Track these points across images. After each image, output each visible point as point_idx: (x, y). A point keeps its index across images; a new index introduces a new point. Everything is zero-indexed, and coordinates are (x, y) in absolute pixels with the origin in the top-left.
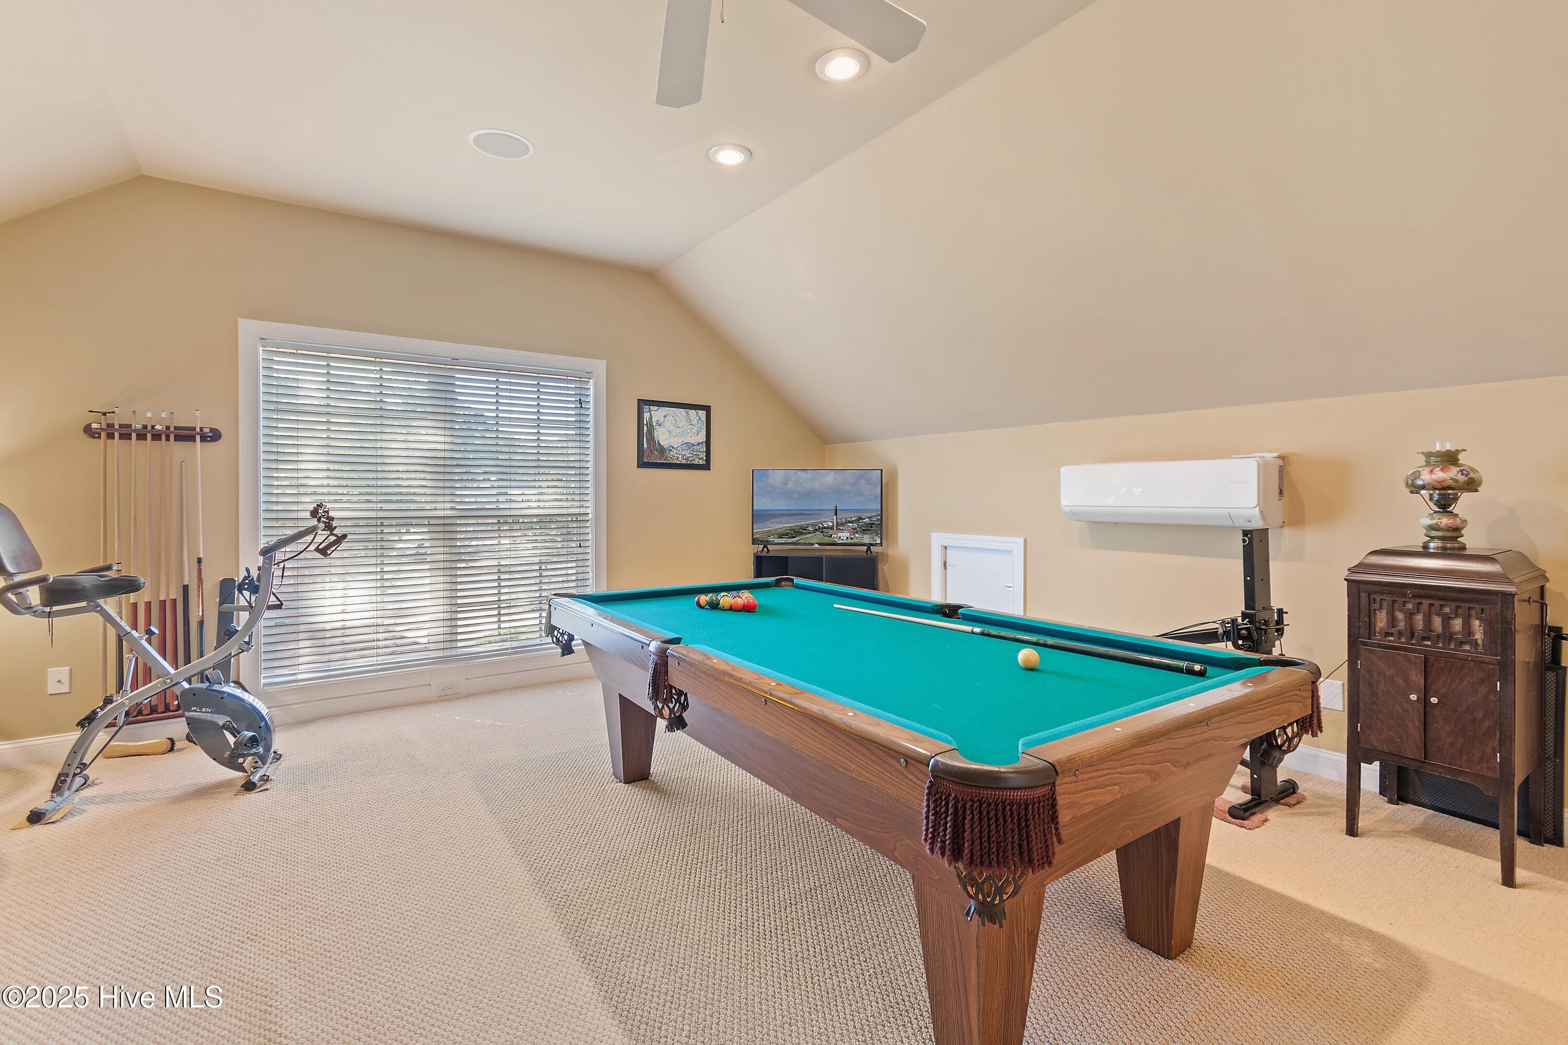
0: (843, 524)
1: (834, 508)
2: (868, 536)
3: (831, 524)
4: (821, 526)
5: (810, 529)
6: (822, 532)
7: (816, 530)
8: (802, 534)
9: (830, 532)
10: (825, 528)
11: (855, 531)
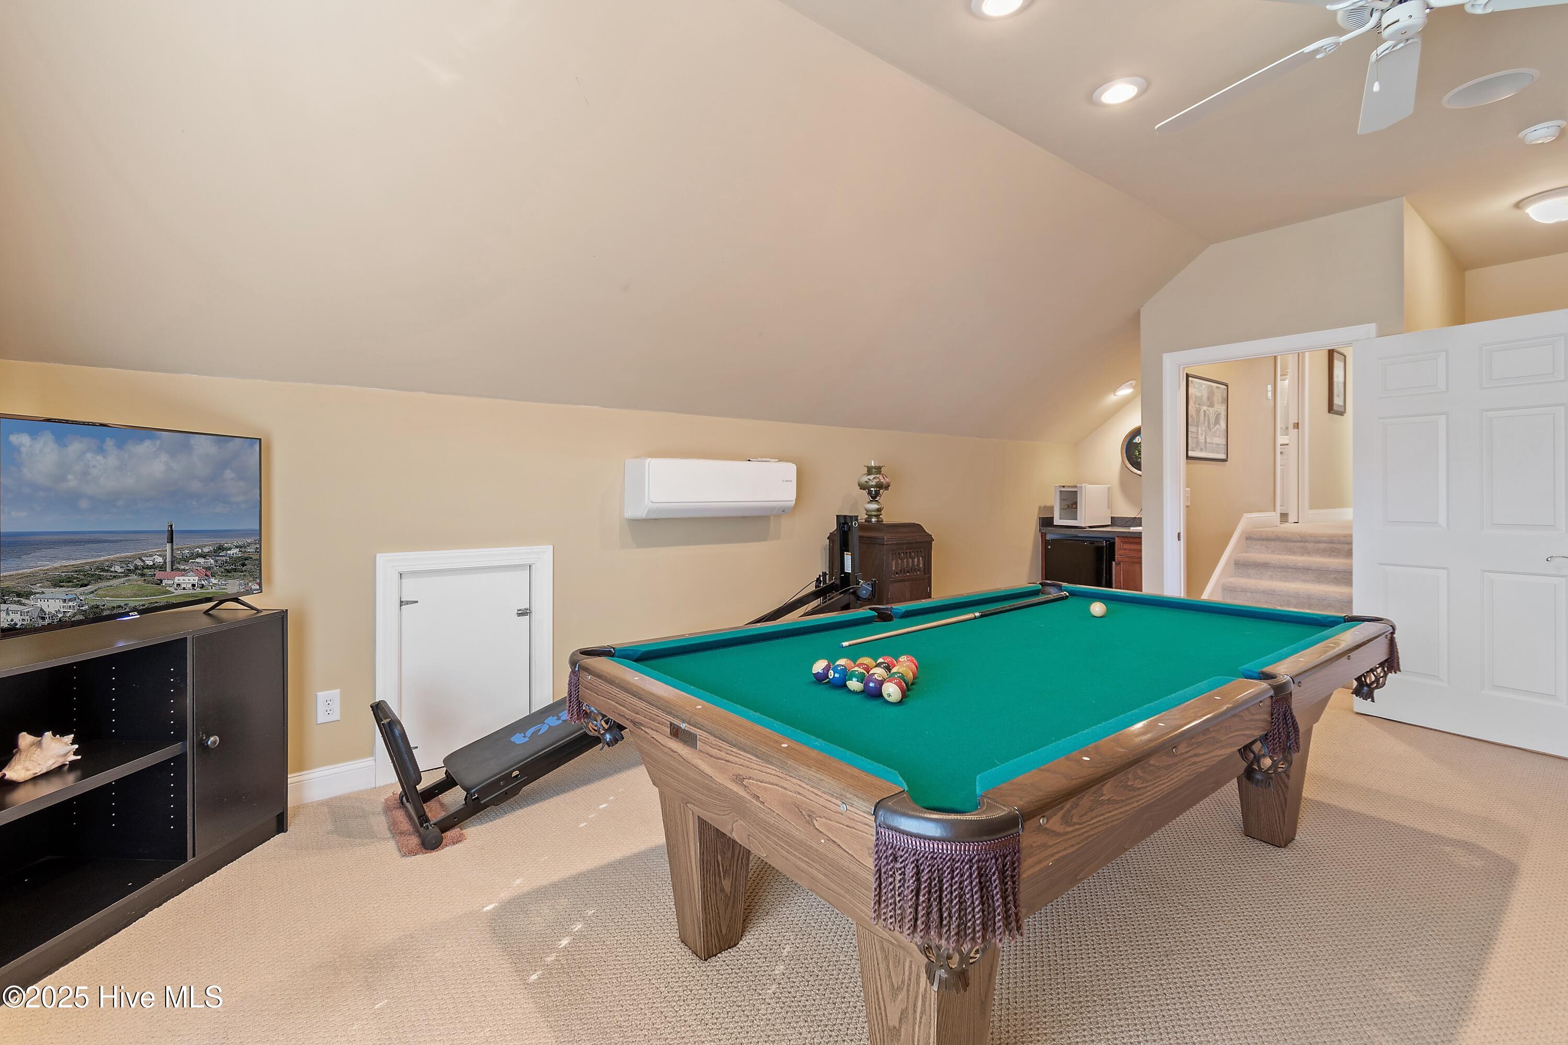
0: (185, 560)
1: (166, 528)
2: (237, 582)
3: (159, 560)
4: (139, 563)
5: (118, 569)
6: (143, 575)
7: (128, 573)
8: (100, 578)
9: (159, 575)
10: (149, 567)
11: (209, 572)
